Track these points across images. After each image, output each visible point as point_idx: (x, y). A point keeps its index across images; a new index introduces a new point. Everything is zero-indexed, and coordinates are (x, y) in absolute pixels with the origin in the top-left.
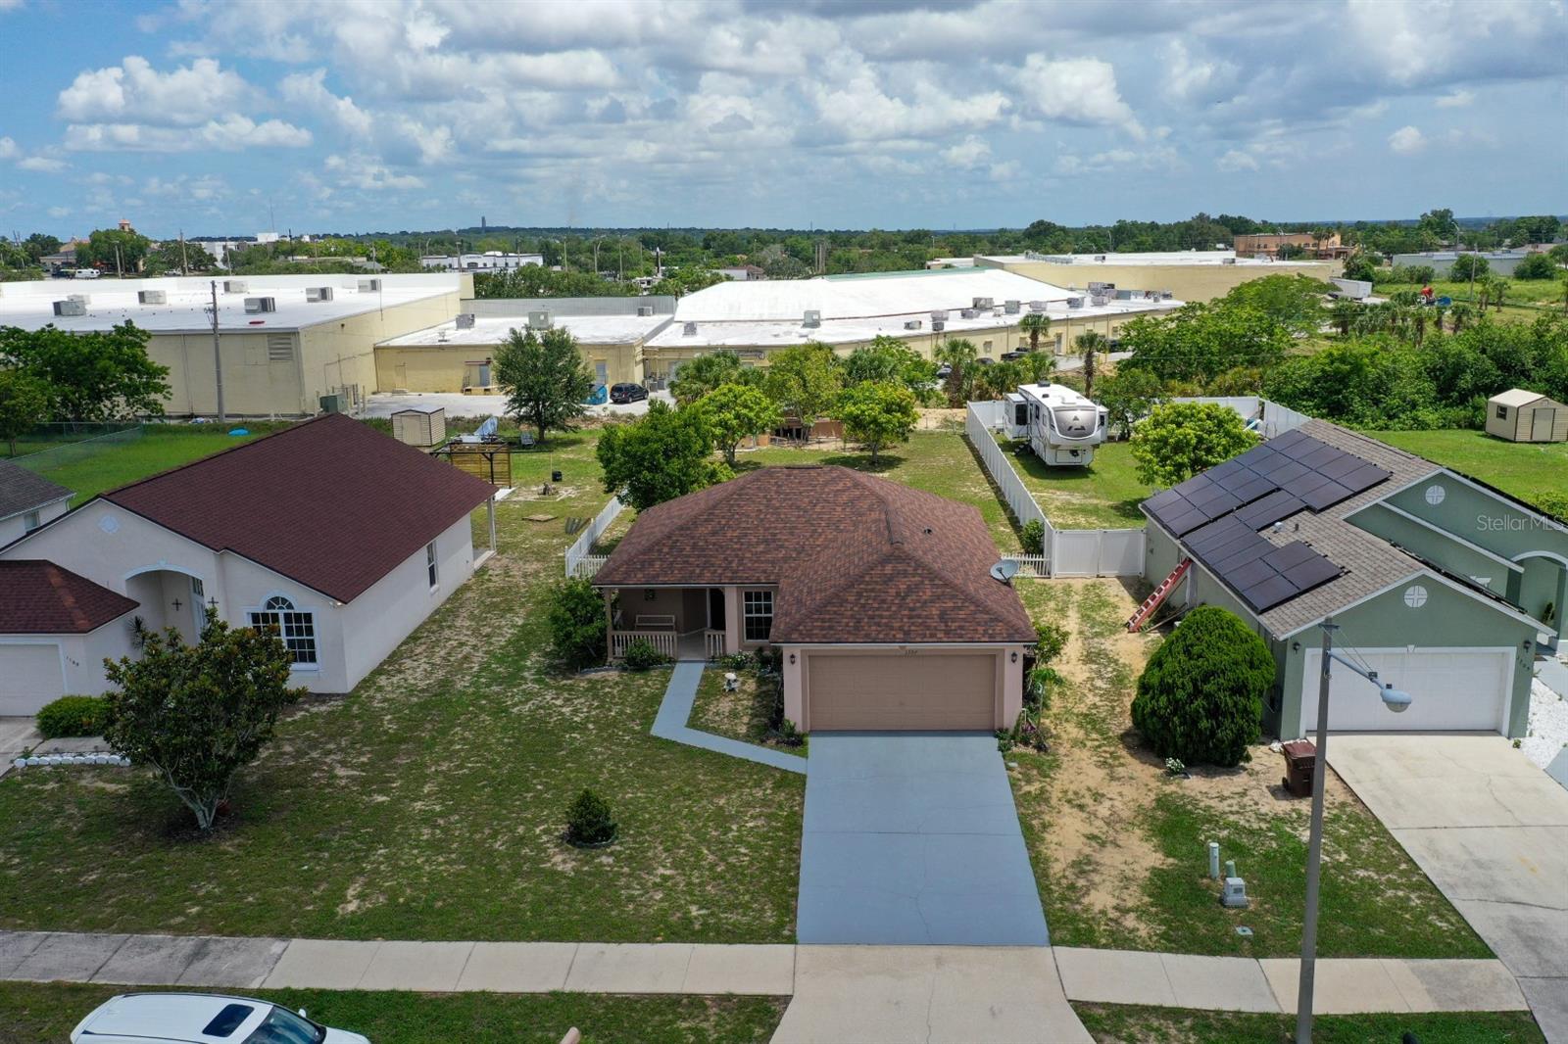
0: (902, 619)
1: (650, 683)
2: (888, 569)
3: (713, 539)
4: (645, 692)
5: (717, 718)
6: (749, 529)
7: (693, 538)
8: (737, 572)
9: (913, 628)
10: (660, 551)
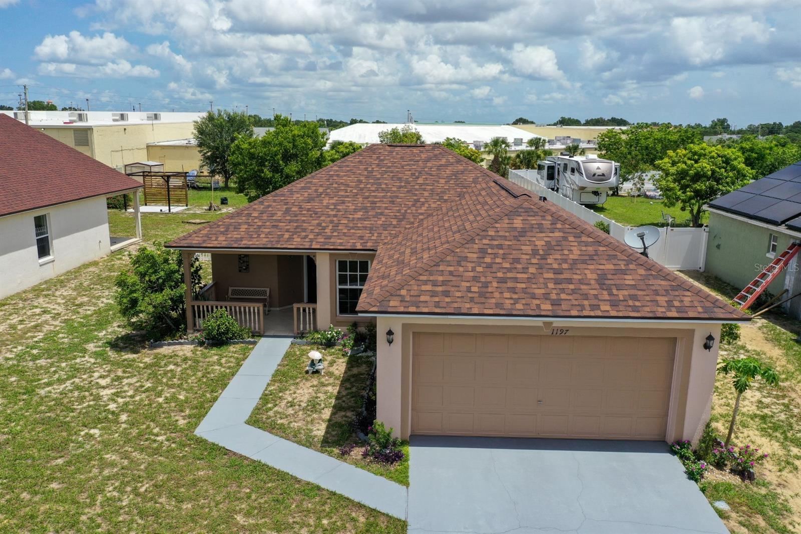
0: (546, 284)
1: (223, 361)
2: (518, 223)
3: (308, 206)
4: (213, 371)
5: (290, 411)
6: (347, 196)
7: (286, 204)
8: (329, 238)
9: (563, 296)
10: (249, 215)
